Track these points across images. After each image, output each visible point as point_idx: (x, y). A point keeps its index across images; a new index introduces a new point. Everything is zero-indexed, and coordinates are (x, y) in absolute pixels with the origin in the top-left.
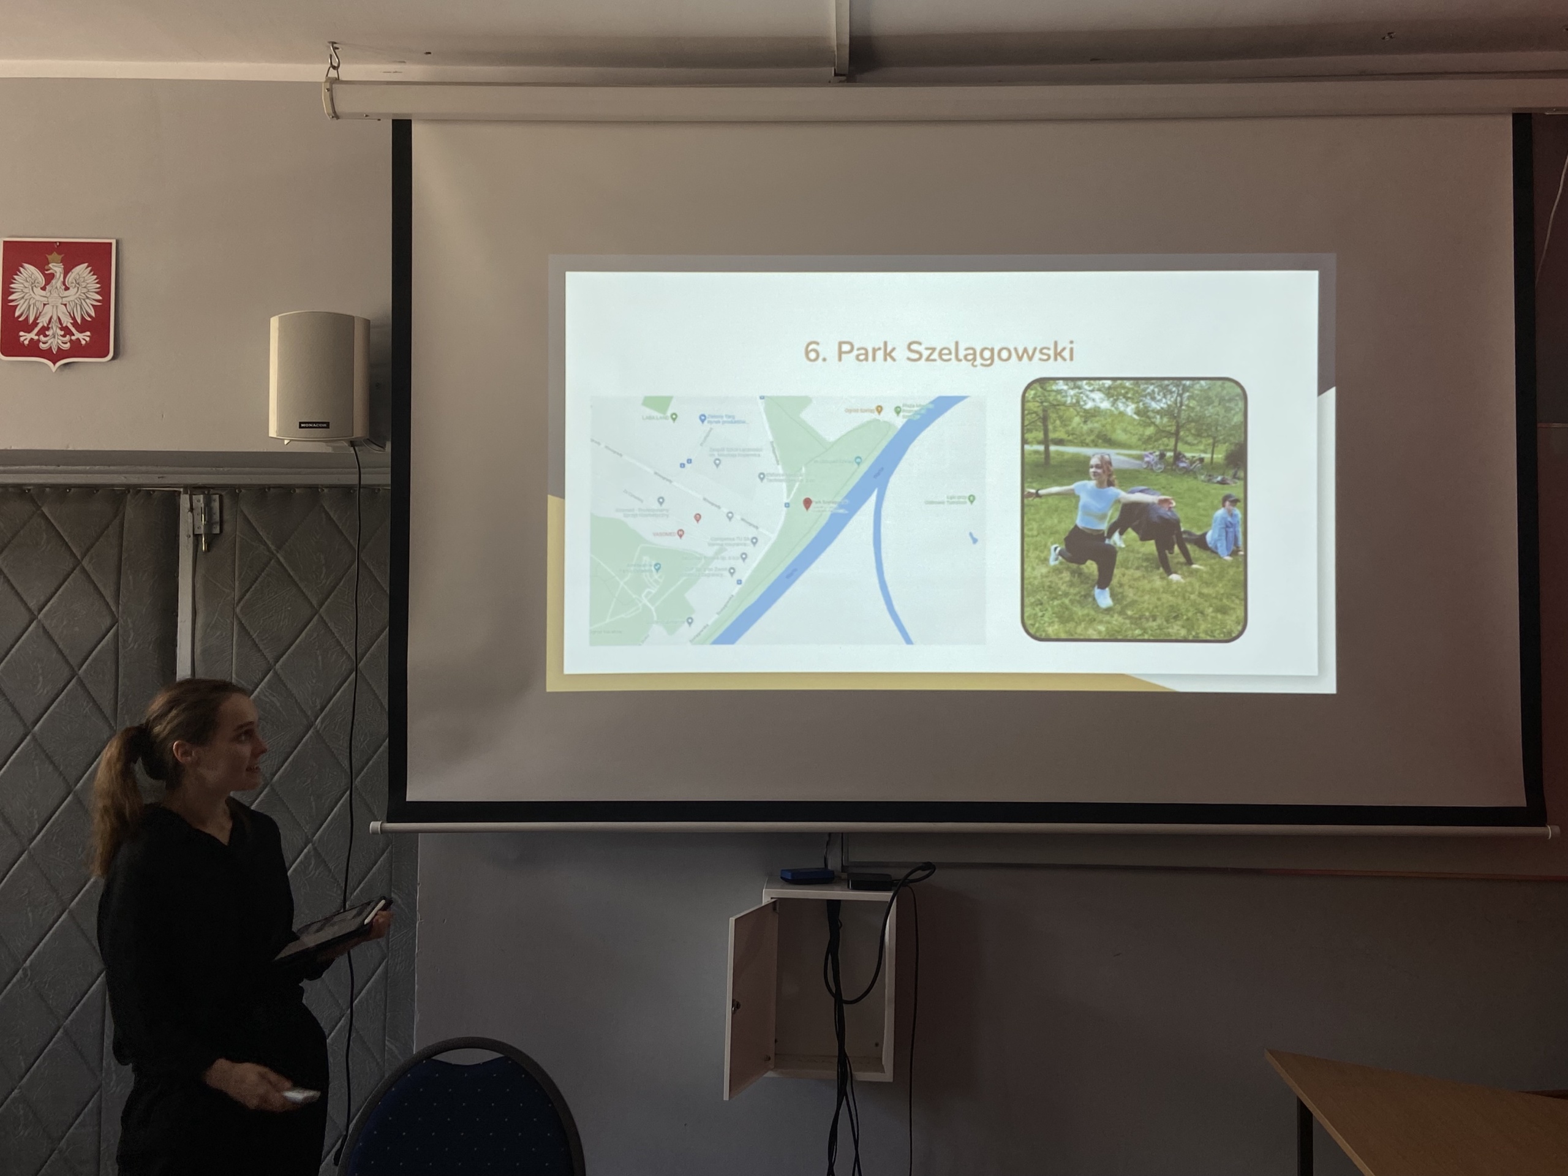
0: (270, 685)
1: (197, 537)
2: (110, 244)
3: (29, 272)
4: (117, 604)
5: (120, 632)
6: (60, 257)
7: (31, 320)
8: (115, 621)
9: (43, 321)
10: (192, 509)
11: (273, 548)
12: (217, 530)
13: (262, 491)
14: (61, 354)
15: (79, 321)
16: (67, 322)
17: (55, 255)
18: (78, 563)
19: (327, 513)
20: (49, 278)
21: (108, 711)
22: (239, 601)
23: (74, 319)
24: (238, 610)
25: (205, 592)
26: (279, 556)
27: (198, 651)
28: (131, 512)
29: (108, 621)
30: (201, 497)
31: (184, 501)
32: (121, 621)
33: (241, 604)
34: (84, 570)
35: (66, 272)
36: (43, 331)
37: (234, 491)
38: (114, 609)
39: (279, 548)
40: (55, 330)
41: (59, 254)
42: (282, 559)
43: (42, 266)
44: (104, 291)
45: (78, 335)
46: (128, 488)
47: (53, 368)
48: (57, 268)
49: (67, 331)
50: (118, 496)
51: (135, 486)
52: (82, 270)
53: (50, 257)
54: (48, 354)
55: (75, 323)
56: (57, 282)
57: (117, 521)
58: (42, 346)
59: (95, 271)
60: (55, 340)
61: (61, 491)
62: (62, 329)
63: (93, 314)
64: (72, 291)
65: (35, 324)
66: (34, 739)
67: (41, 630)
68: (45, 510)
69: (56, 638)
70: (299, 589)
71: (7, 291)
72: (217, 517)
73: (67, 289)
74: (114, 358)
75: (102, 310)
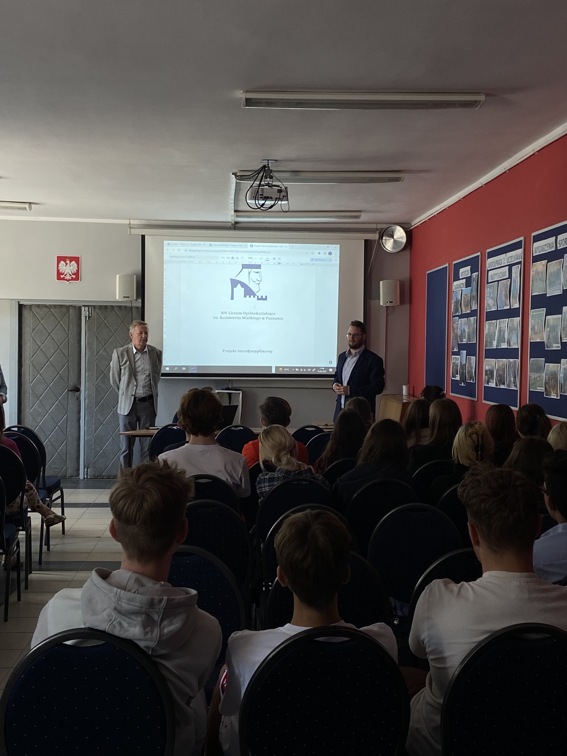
0: (103, 351)
1: (86, 317)
2: (79, 257)
3: (62, 262)
4: (68, 332)
5: (69, 338)
6: (69, 260)
7: (63, 273)
8: (68, 336)
9: (65, 273)
10: (85, 310)
11: (103, 319)
12: (90, 315)
13: (101, 306)
14: (69, 280)
15: (73, 273)
16: (71, 273)
17: (68, 259)
18: (59, 322)
19: (116, 312)
20: (67, 264)
21: (67, 356)
22: (96, 331)
23: (72, 272)
24: (96, 334)
25: (89, 329)
26: (105, 321)
27: (87, 343)
28: (71, 311)
29: (67, 335)
30: (87, 308)
31: (83, 308)
32: (69, 336)
33: (97, 332)
34: (61, 324)
35: (70, 263)
36: (65, 275)
37: (94, 306)
38: (68, 333)
39: (105, 320)
40: (68, 275)
41: (69, 259)
42: (106, 322)
43: (65, 261)
44: (78, 267)
45: (73, 276)
46: (70, 305)
47: (68, 283)
48: (68, 262)
49: (70, 275)
50: (68, 307)
51: (71, 305)
52: (73, 262)
53: (67, 260)
54: (66, 280)
55: (72, 274)
56: (68, 265)
57: (68, 313)
58: (65, 278)
59: (76, 263)
60: (68, 277)
61: (55, 306)
62: (69, 274)
63: (76, 271)
64: (72, 267)
65: (64, 274)
66: (50, 362)
67: (51, 338)
68: (52, 310)
69: (55, 339)
70: (110, 329)
71: (58, 267)
72: (90, 312)
73: (70, 266)
74: (81, 280)
75: (78, 271)
